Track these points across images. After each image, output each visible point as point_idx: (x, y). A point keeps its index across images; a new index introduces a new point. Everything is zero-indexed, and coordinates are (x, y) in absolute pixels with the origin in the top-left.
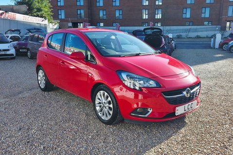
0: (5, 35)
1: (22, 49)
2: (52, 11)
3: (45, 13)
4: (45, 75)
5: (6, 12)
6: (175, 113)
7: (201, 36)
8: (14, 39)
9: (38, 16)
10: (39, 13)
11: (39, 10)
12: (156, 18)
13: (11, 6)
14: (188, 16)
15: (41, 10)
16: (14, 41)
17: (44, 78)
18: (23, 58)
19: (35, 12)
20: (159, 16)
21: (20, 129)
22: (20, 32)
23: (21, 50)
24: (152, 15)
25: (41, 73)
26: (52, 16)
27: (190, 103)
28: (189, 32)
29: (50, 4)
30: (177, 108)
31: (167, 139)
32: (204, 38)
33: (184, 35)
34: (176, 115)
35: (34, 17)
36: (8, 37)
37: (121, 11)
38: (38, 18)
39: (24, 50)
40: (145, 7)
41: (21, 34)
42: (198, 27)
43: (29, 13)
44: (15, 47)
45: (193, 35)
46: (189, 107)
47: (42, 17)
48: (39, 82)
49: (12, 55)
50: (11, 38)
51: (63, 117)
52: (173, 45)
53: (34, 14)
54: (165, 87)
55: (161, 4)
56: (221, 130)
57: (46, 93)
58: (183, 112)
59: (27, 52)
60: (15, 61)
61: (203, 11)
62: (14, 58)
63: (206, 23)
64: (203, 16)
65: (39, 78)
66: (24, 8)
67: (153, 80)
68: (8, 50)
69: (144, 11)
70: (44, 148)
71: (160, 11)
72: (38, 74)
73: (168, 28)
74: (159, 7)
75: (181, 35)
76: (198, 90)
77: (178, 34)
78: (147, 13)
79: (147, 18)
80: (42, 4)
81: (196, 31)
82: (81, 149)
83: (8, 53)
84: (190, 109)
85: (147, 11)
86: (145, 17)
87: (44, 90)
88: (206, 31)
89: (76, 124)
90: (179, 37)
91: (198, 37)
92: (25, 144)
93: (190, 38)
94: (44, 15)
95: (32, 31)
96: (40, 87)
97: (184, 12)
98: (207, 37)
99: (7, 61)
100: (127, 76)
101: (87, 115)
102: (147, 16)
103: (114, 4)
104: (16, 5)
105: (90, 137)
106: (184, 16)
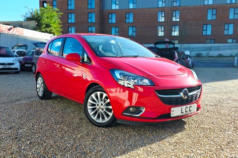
0: (12, 50)
1: (27, 63)
2: (61, 28)
3: (54, 29)
4: (44, 82)
5: (14, 27)
6: (170, 114)
7: (224, 55)
8: (20, 54)
9: (46, 32)
10: (48, 29)
11: (48, 26)
12: (173, 34)
13: (20, 22)
14: (209, 32)
15: (50, 26)
16: (20, 56)
17: (43, 85)
18: (28, 73)
19: (44, 28)
20: (176, 33)
21: (11, 128)
22: (27, 48)
23: (26, 65)
24: (168, 32)
25: (40, 80)
26: (61, 32)
27: (188, 106)
28: (210, 50)
29: (59, 20)
30: (172, 109)
31: (160, 141)
32: (228, 57)
33: (204, 53)
34: (172, 116)
35: (43, 33)
36: (14, 52)
37: (134, 28)
38: (46, 34)
39: (30, 65)
40: (161, 24)
41: (28, 50)
42: (221, 45)
43: (38, 29)
44: (20, 62)
45: (214, 53)
46: (188, 109)
47: (50, 33)
48: (38, 90)
49: (17, 69)
50: (17, 52)
51: (56, 120)
52: (190, 62)
53: (43, 30)
54: (159, 86)
55: (178, 20)
56: (222, 135)
57: (44, 100)
58: (180, 114)
59: (32, 67)
60: (19, 75)
61: (226, 28)
62: (18, 73)
63: (230, 41)
64: (226, 32)
65: (38, 86)
66: (33, 23)
67: (146, 78)
68: (13, 64)
69: (159, 28)
70: (31, 143)
71: (177, 28)
72: (37, 81)
73: (186, 45)
74: (176, 24)
75: (201, 54)
76: (199, 94)
77: (198, 52)
78: (163, 30)
79: (163, 35)
80: (51, 20)
81: (218, 49)
82: (67, 145)
83: (12, 67)
84: (188, 112)
85: (163, 27)
86: (161, 34)
87: (42, 98)
88: (230, 49)
89: (67, 126)
90: (199, 56)
91: (220, 56)
92: (13, 139)
93: (211, 56)
94: (52, 31)
95: (38, 45)
96: (38, 95)
97: (205, 28)
98: (231, 56)
99: (10, 75)
100: (120, 74)
101: (81, 119)
102: (163, 33)
103: (127, 21)
104: (25, 21)
105: (79, 136)
106: (204, 33)
